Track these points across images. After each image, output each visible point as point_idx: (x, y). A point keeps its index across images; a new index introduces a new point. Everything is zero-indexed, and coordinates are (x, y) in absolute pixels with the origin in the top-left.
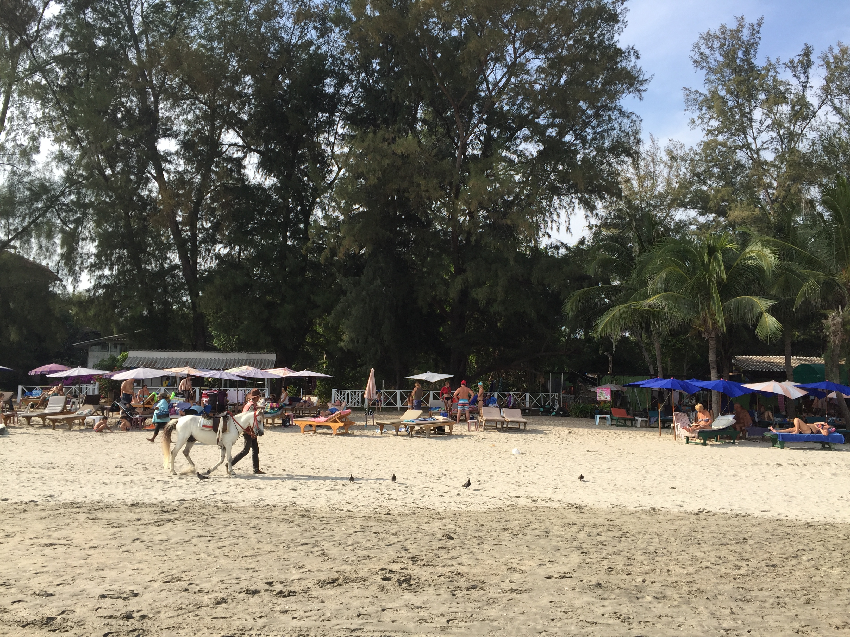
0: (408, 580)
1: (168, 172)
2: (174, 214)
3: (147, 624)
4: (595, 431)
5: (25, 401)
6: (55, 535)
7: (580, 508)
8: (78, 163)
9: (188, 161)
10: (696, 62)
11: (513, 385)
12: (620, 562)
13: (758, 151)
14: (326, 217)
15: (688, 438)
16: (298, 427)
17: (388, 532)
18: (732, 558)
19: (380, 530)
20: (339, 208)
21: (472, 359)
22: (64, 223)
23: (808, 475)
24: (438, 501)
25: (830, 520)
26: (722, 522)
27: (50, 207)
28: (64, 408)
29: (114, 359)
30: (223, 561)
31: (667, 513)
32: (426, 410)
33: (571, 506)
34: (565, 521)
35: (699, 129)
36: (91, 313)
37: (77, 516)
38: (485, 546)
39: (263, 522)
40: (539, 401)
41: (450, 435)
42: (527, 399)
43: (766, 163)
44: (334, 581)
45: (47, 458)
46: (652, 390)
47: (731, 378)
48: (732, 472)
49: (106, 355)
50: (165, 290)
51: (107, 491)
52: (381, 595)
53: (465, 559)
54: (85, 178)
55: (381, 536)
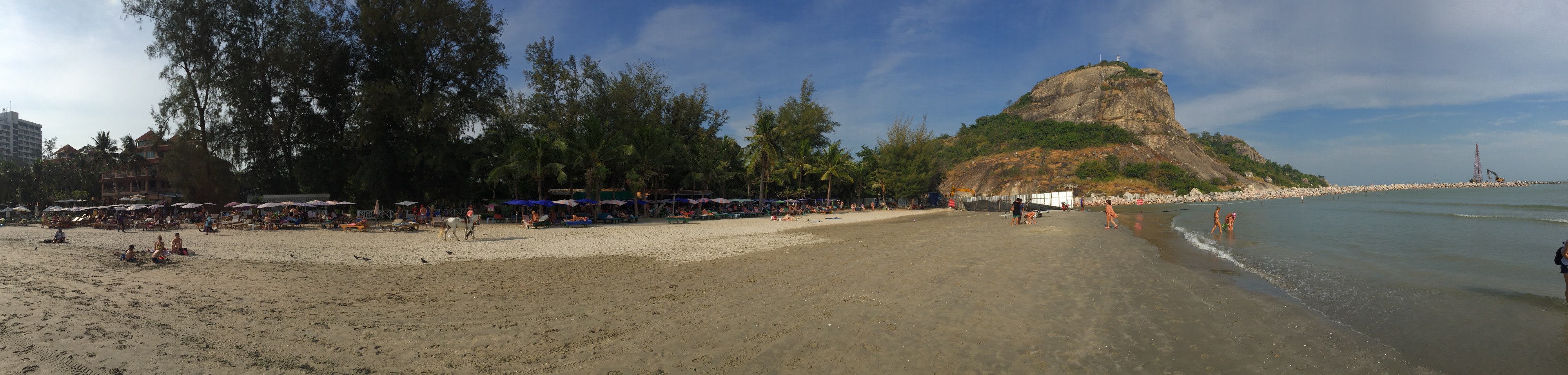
0: (400, 298)
1: (276, 112)
2: (280, 131)
3: (282, 315)
4: (486, 225)
5: (224, 218)
6: (241, 274)
7: (480, 261)
8: (238, 113)
9: (285, 106)
10: (528, 59)
11: (448, 206)
12: (498, 284)
13: (558, 99)
14: (351, 127)
15: (528, 226)
16: (342, 228)
17: (389, 277)
18: (546, 276)
19: (385, 276)
20: (358, 123)
21: (427, 194)
22: (234, 141)
23: (578, 238)
24: (413, 262)
25: (585, 256)
26: (542, 262)
27: (228, 135)
28: (239, 220)
29: (257, 199)
30: (312, 289)
31: (519, 260)
32: (405, 220)
33: (476, 260)
34: (473, 267)
35: (532, 88)
36: (247, 179)
37: (248, 266)
38: (437, 281)
39: (329, 272)
40: (460, 212)
41: (418, 231)
42: (455, 212)
43: (562, 105)
44: (364, 299)
45: (234, 241)
46: (513, 206)
47: (548, 199)
48: (547, 240)
49: (254, 198)
50: (277, 167)
51: (259, 256)
52: (387, 305)
53: (427, 288)
54: (241, 120)
55: (385, 278)
